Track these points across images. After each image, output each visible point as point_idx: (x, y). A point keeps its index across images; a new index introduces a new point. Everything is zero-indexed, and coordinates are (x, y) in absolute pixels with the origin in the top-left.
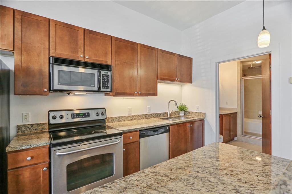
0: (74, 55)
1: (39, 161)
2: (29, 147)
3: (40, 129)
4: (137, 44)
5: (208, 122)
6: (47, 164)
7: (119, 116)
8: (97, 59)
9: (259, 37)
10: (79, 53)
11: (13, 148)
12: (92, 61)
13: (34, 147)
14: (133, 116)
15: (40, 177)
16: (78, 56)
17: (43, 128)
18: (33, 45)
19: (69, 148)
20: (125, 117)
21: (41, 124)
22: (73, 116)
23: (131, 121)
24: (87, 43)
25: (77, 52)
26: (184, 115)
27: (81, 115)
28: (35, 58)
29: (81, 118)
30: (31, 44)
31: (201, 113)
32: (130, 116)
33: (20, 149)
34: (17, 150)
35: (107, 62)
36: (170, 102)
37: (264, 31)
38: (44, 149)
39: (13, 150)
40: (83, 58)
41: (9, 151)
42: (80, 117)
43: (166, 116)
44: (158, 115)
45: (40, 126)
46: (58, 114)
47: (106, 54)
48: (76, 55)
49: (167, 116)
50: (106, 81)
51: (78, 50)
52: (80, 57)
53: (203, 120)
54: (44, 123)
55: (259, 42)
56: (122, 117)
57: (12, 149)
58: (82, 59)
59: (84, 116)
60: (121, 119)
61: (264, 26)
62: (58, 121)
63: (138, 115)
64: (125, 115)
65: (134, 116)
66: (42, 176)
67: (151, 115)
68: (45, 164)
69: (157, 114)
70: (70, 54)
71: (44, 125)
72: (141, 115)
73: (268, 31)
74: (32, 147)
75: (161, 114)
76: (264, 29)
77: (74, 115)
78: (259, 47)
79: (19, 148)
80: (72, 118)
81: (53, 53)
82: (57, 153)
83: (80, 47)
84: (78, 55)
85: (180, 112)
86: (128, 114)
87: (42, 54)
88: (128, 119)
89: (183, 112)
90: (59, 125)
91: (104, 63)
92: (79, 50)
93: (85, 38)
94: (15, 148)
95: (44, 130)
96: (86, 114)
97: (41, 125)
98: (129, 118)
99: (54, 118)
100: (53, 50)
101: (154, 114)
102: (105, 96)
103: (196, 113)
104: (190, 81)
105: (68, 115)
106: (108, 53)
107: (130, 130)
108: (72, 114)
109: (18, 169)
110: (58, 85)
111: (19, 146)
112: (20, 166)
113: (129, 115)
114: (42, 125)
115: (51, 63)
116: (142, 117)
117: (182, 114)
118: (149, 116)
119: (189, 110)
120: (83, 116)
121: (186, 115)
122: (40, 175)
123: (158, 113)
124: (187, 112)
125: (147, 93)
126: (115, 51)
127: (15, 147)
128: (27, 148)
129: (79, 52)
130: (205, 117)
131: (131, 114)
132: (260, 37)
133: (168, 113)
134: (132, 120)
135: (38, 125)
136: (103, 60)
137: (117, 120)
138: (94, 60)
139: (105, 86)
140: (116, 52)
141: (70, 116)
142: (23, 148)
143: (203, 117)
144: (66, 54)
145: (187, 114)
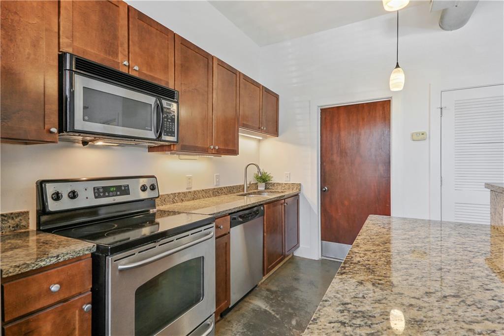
0: (111, 58)
1: (74, 293)
2: (54, 260)
3: (10, 227)
4: (213, 57)
5: (305, 198)
6: (88, 295)
7: (173, 192)
8: (152, 74)
9: (391, 76)
10: (120, 56)
11: (19, 267)
12: (142, 77)
13: (65, 261)
14: (195, 192)
15: (74, 329)
16: (119, 63)
17: (17, 226)
18: (20, 17)
19: (139, 252)
20: (183, 193)
21: (12, 214)
22: (98, 193)
23: (193, 201)
24: (134, 37)
25: (115, 54)
26: (265, 189)
27: (112, 189)
28: (27, 51)
29: (113, 196)
30: (16, 13)
31: (294, 184)
32: (190, 192)
33: (34, 268)
34: (29, 270)
35: (167, 83)
36: (248, 165)
37: (398, 69)
38: (82, 263)
39: (20, 272)
40: (127, 68)
41: (10, 275)
42: (111, 194)
43: (241, 191)
44: (230, 190)
45: (10, 221)
46: (64, 190)
47: (166, 68)
48: (114, 60)
49: (244, 191)
50: (169, 120)
51: (118, 49)
52: (123, 64)
53: (297, 195)
54: (21, 212)
55: (391, 83)
56: (179, 193)
57: (18, 269)
58: (124, 70)
59: (118, 193)
60: (176, 198)
61: (397, 63)
62: (66, 204)
63: (203, 190)
64: (183, 191)
65: (197, 192)
66: (77, 327)
67: (221, 189)
68: (85, 298)
69: (229, 187)
70: (103, 55)
71: (20, 218)
72: (207, 190)
73: (403, 69)
74: (62, 260)
75: (234, 188)
76: (398, 66)
77: (98, 189)
78: (392, 90)
79: (33, 265)
80: (96, 197)
81: (68, 46)
82: (120, 267)
83: (122, 45)
84: (117, 60)
85: (259, 184)
86: (187, 189)
87: (43, 44)
88: (187, 198)
89: (264, 184)
90: (66, 214)
91: (163, 84)
92: (120, 49)
93: (131, 26)
94: (24, 266)
95: (21, 228)
96: (123, 188)
97: (13, 218)
98: (190, 196)
99: (57, 197)
100: (67, 38)
101: (224, 188)
102: (149, 152)
103: (286, 184)
104: (276, 133)
105: (86, 190)
106: (169, 65)
107: (219, 213)
108: (94, 188)
109: (27, 318)
110: (84, 120)
111: (33, 262)
112: (33, 310)
113: (188, 191)
114: (16, 217)
115: (67, 68)
116: (208, 195)
117: (261, 187)
118: (218, 192)
119: (274, 180)
120: (116, 191)
121: (268, 189)
122: (74, 325)
123: (231, 185)
124: (269, 183)
125: (225, 149)
126: (181, 64)
127: (23, 264)
128: (51, 263)
129: (120, 53)
130: (300, 190)
131: (191, 188)
132: (393, 76)
133: (244, 185)
134: (193, 199)
135: (6, 218)
136: (161, 78)
137: (171, 200)
138: (146, 75)
139: (168, 130)
140: (182, 66)
141: (91, 194)
142: (42, 264)
143: (298, 190)
144: (95, 55)
145: (270, 187)
